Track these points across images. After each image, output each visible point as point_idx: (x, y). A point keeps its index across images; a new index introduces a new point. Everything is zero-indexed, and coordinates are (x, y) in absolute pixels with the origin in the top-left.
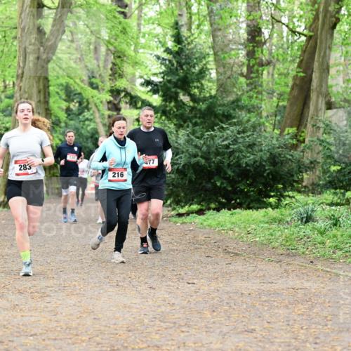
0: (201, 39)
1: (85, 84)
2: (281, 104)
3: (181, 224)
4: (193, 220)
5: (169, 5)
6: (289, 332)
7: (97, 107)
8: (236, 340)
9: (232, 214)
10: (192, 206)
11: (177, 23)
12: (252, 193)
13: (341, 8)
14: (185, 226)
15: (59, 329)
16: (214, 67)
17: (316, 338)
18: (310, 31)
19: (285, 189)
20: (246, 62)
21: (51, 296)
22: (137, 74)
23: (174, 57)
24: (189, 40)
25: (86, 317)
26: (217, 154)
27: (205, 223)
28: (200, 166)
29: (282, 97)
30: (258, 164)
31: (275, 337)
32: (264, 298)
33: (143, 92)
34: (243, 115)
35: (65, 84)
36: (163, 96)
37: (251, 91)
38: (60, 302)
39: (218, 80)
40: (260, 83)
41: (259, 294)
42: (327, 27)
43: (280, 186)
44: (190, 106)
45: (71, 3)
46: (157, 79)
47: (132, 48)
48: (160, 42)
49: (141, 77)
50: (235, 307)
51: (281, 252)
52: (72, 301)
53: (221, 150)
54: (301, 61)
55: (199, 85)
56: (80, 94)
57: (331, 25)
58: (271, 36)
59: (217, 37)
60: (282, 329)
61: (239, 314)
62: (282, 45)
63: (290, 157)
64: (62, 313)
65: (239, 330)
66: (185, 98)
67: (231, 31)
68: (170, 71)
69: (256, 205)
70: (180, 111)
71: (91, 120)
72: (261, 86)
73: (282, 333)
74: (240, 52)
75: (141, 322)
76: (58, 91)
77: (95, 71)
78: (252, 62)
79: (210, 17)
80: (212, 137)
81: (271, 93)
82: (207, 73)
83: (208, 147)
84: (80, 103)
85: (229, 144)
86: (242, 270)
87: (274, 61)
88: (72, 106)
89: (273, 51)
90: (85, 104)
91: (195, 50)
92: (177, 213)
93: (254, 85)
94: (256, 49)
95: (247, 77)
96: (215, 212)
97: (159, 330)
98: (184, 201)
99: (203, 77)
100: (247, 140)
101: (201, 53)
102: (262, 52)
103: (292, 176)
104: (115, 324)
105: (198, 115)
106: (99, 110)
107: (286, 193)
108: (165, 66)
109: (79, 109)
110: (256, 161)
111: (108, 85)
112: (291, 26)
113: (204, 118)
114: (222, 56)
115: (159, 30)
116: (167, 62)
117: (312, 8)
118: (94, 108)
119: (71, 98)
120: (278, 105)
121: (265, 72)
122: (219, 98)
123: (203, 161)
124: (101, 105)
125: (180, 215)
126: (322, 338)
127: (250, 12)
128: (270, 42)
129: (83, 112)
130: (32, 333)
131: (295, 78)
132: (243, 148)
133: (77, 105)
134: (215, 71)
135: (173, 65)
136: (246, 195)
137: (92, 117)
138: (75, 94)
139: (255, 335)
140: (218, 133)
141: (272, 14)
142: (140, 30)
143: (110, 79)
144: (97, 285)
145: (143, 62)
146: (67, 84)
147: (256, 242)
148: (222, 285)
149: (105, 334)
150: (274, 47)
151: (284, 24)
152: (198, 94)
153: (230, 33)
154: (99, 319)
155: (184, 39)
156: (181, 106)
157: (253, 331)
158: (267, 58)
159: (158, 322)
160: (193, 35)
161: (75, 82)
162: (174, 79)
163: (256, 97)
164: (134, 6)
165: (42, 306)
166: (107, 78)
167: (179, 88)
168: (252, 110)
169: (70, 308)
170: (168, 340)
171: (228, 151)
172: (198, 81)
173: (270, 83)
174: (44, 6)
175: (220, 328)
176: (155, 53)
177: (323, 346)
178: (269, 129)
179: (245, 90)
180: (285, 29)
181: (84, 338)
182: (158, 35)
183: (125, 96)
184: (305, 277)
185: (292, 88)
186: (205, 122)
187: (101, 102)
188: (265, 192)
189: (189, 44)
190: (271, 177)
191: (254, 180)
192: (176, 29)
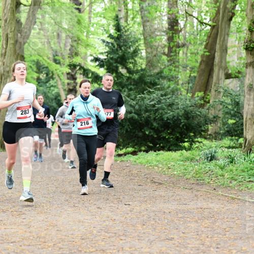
0: (134, 28)
1: (50, 61)
2: (192, 75)
3: (120, 161)
4: (129, 158)
5: (111, 3)
6: (198, 240)
7: (59, 77)
8: (160, 245)
9: (157, 155)
10: (128, 149)
11: (117, 16)
12: (171, 139)
13: (236, 5)
14: (123, 163)
15: (31, 238)
16: (144, 48)
17: (217, 244)
18: (213, 22)
19: (195, 136)
20: (168, 45)
21: (26, 214)
22: (89, 53)
23: (115, 41)
24: (126, 29)
25: (51, 229)
26: (147, 111)
27: (138, 161)
28: (134, 120)
29: (193, 70)
30: (176, 118)
31: (188, 244)
32: (180, 215)
33: (93, 66)
34: (165, 83)
35: (36, 60)
36: (107, 69)
37: (170, 65)
38: (32, 218)
39: (147, 57)
40: (177, 60)
41: (177, 212)
42: (226, 19)
43: (192, 134)
44: (126, 77)
45: (41, 2)
46: (103, 57)
47: (85, 34)
48: (105, 30)
49: (91, 55)
50: (159, 222)
51: (192, 182)
52: (41, 217)
53: (149, 109)
54: (207, 44)
55: (133, 61)
56: (47, 67)
57: (229, 18)
58: (185, 26)
59: (146, 26)
60: (193, 238)
61: (162, 227)
62: (193, 32)
63: (199, 113)
64: (33, 226)
65: (162, 239)
66: (123, 71)
67: (156, 22)
68: (112, 51)
69: (175, 148)
70: (120, 80)
71: (55, 86)
72: (178, 62)
73: (193, 240)
74: (163, 37)
75: (91, 232)
76: (31, 65)
77: (58, 51)
78: (172, 44)
79: (141, 12)
80: (143, 99)
81: (185, 67)
82: (139, 52)
83: (140, 106)
84: (47, 75)
85: (155, 104)
86: (165, 195)
87: (188, 44)
88: (41, 77)
89: (187, 37)
90: (51, 75)
91: (130, 36)
92: (117, 154)
93: (173, 61)
94: (174, 35)
95: (168, 55)
96: (145, 153)
97: (104, 239)
98: (122, 145)
99: (136, 56)
100: (168, 101)
101: (135, 38)
102: (179, 37)
103: (201, 127)
104: (72, 234)
105: (132, 83)
106: (61, 80)
107: (196, 140)
108: (109, 47)
109: (46, 79)
110: (175, 116)
111: (67, 61)
112: (200, 19)
113: (136, 85)
114: (150, 40)
115: (104, 21)
116: (110, 45)
117: (215, 5)
118: (57, 78)
119: (41, 70)
120: (190, 76)
121: (181, 52)
122: (148, 71)
123: (136, 117)
124: (62, 76)
125: (120, 155)
126: (222, 244)
127: (170, 8)
128: (185, 30)
129: (49, 81)
130: (12, 240)
131: (202, 56)
132: (165, 107)
133: (45, 75)
134: (145, 51)
135: (114, 47)
136: (168, 141)
137: (56, 84)
138: (43, 68)
139: (173, 242)
140: (147, 96)
141: (186, 10)
142: (90, 21)
143: (69, 57)
144: (59, 206)
145: (93, 44)
146: (38, 60)
147: (175, 175)
148: (150, 206)
149: (65, 241)
150: (187, 34)
151: (194, 17)
152: (132, 67)
153: (156, 24)
154: (61, 231)
155: (122, 28)
156: (120, 77)
157: (172, 239)
158: (182, 41)
159: (103, 233)
160: (128, 25)
161: (43, 59)
162: (116, 56)
163: (175, 70)
164: (86, 4)
165: (20, 221)
166: (66, 56)
167: (119, 63)
168: (171, 79)
169: (40, 223)
170: (111, 246)
171: (154, 109)
172: (133, 58)
173: (185, 60)
174: (21, 4)
175: (148, 237)
176: (102, 38)
177: (223, 250)
178: (184, 93)
179: (167, 65)
180: (195, 21)
181: (50, 245)
182: (104, 25)
183: (80, 69)
184: (210, 200)
185: (201, 64)
186: (138, 88)
187: (63, 73)
188: (181, 138)
189: (126, 31)
190: (185, 127)
191: (173, 130)
192: (117, 20)
